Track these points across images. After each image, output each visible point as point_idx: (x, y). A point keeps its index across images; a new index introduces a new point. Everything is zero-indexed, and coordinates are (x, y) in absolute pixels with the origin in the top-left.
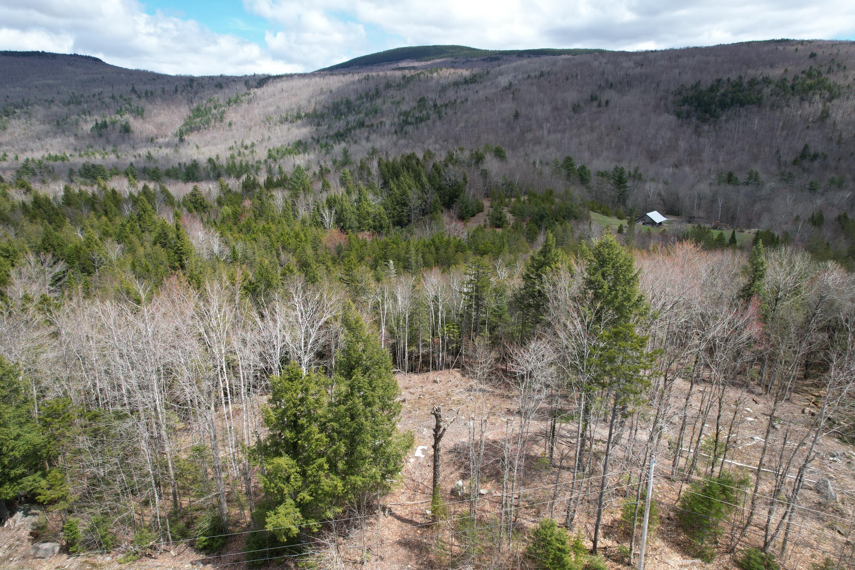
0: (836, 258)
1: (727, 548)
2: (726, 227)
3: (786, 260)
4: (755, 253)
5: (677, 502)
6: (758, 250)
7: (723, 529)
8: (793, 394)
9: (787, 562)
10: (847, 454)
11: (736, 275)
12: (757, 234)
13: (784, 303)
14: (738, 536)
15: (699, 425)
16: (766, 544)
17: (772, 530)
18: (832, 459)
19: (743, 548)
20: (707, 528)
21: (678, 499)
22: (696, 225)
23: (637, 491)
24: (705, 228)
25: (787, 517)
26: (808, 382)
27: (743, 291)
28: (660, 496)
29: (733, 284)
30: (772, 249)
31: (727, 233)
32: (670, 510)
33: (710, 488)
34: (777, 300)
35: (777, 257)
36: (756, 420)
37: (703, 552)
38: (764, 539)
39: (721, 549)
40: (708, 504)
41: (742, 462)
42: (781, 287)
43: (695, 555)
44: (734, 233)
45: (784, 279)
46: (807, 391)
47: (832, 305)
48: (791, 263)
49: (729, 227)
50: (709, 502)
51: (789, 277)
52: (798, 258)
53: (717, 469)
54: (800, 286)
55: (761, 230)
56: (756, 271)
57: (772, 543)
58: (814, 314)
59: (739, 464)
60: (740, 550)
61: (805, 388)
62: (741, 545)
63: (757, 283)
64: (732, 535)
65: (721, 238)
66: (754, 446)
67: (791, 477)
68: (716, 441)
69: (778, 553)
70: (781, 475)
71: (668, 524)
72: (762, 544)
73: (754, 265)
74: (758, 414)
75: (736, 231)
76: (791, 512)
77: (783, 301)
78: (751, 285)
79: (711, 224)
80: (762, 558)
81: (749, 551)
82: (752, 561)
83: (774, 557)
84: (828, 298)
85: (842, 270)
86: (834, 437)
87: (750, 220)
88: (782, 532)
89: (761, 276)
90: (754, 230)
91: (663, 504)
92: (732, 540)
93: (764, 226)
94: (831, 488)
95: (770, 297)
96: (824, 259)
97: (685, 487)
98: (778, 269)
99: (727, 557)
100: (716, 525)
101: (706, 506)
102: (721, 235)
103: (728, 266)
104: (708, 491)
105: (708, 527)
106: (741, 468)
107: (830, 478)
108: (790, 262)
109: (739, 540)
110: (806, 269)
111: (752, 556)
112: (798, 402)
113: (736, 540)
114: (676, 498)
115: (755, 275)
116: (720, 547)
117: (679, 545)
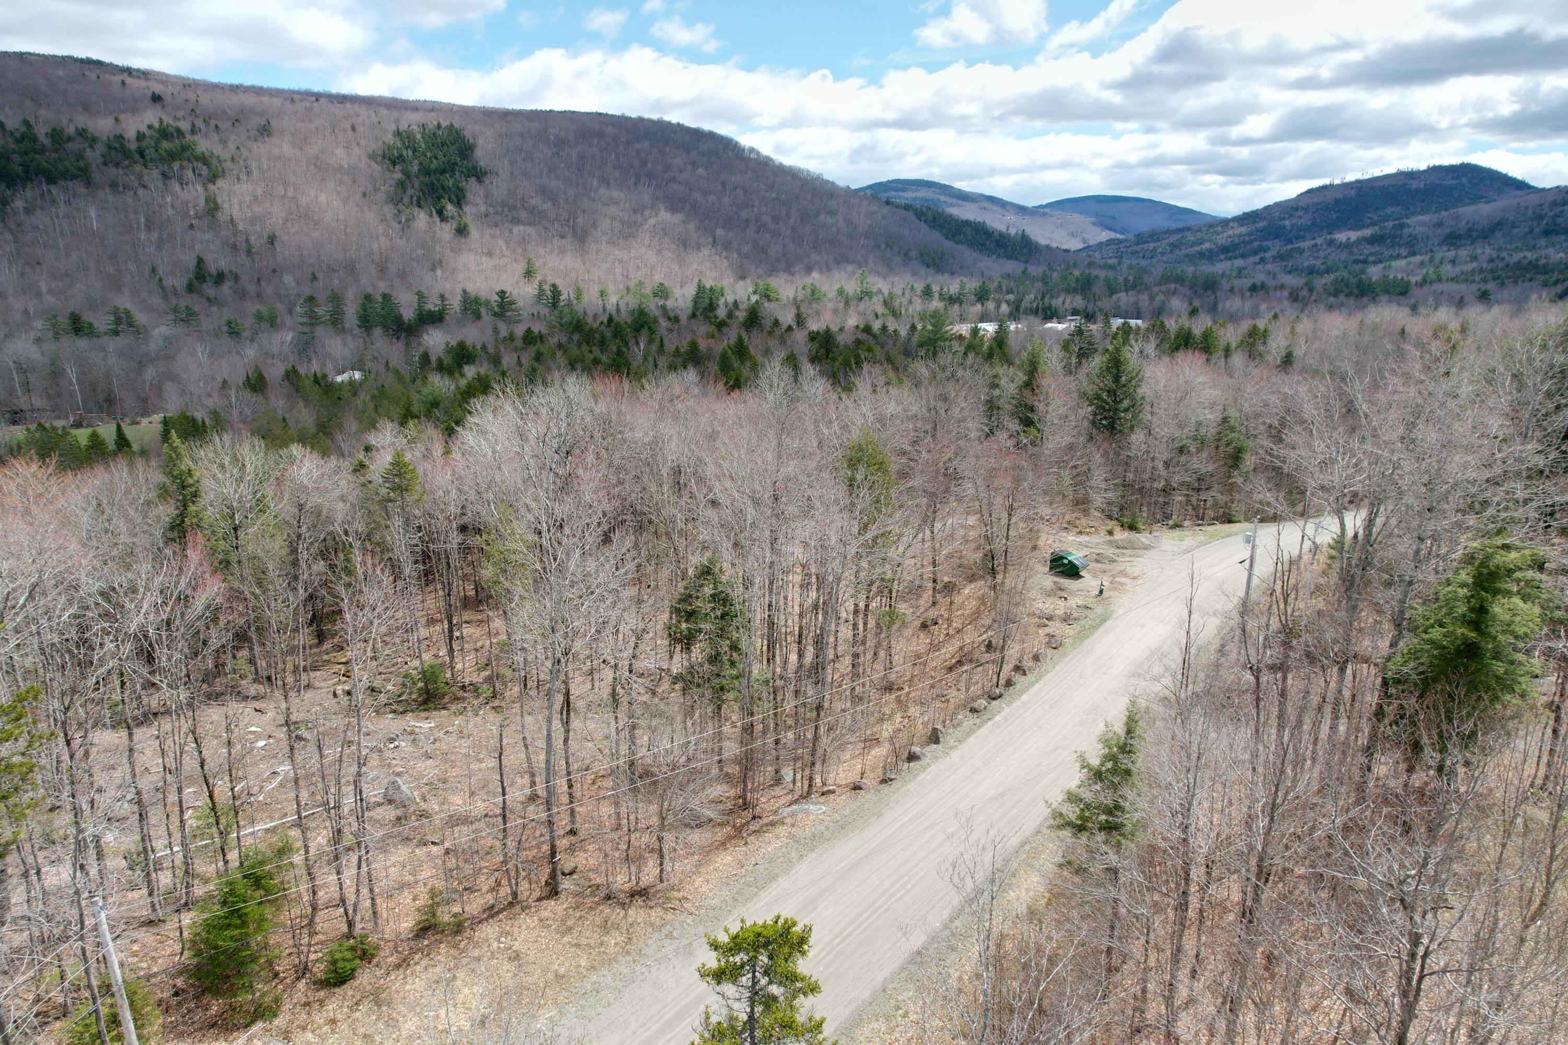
0: (302, 439)
1: (296, 972)
2: (101, 420)
3: (227, 458)
4: (170, 457)
5: (182, 953)
6: (175, 449)
7: (279, 945)
8: (312, 674)
9: (387, 930)
10: (408, 729)
11: (148, 503)
12: (165, 422)
13: (249, 531)
14: (305, 940)
15: (172, 798)
16: (351, 924)
17: (351, 898)
18: (392, 746)
19: (320, 955)
20: (252, 961)
21: (183, 948)
22: (33, 427)
23: (89, 986)
24: (54, 429)
25: (364, 865)
26: (327, 645)
27: (172, 528)
28: (144, 965)
29: (150, 522)
30: (198, 444)
31: (107, 432)
32: (173, 977)
33: (232, 892)
34: (235, 529)
35: (211, 455)
36: (271, 741)
37: (260, 1006)
38: (345, 919)
39: (288, 981)
40: (239, 922)
41: (272, 819)
42: (235, 504)
43: (248, 1021)
44: (119, 428)
45: (236, 491)
46: (329, 661)
47: (319, 515)
48: (238, 460)
49: (107, 419)
50: (240, 917)
51: (242, 486)
52: (245, 450)
53: (233, 856)
54: (264, 496)
55: (169, 415)
56: (184, 488)
57: (358, 918)
58: (299, 536)
59: (268, 826)
60: (317, 960)
61: (326, 657)
62: (316, 952)
63: (192, 508)
64: (295, 946)
65: (96, 443)
66: (282, 785)
67: (349, 801)
68: (213, 809)
69: (370, 926)
70: (334, 808)
71: (179, 1004)
72: (344, 928)
73: (176, 477)
74: (271, 729)
75: (124, 426)
76: (367, 852)
77: (247, 528)
78: (182, 516)
79: (67, 418)
80: (353, 949)
81: (331, 953)
82: (340, 964)
83: (367, 936)
84: (309, 505)
85: (315, 455)
86: (385, 713)
87: (145, 400)
88: (365, 891)
89: (196, 495)
90: (157, 418)
91: (154, 975)
92: (299, 953)
93: (173, 406)
94: (404, 788)
95: (223, 527)
96: (285, 444)
97: (187, 919)
98: (219, 475)
99: (302, 985)
100: (266, 946)
101: (236, 927)
102: (94, 436)
103: (127, 492)
104: (231, 899)
105: (253, 959)
106: (273, 831)
107: (399, 774)
108: (235, 459)
109: (310, 945)
110: (263, 465)
111: (338, 956)
112: (322, 684)
113: (305, 949)
114: (178, 948)
115: (184, 496)
116: (285, 978)
117: (213, 1025)
